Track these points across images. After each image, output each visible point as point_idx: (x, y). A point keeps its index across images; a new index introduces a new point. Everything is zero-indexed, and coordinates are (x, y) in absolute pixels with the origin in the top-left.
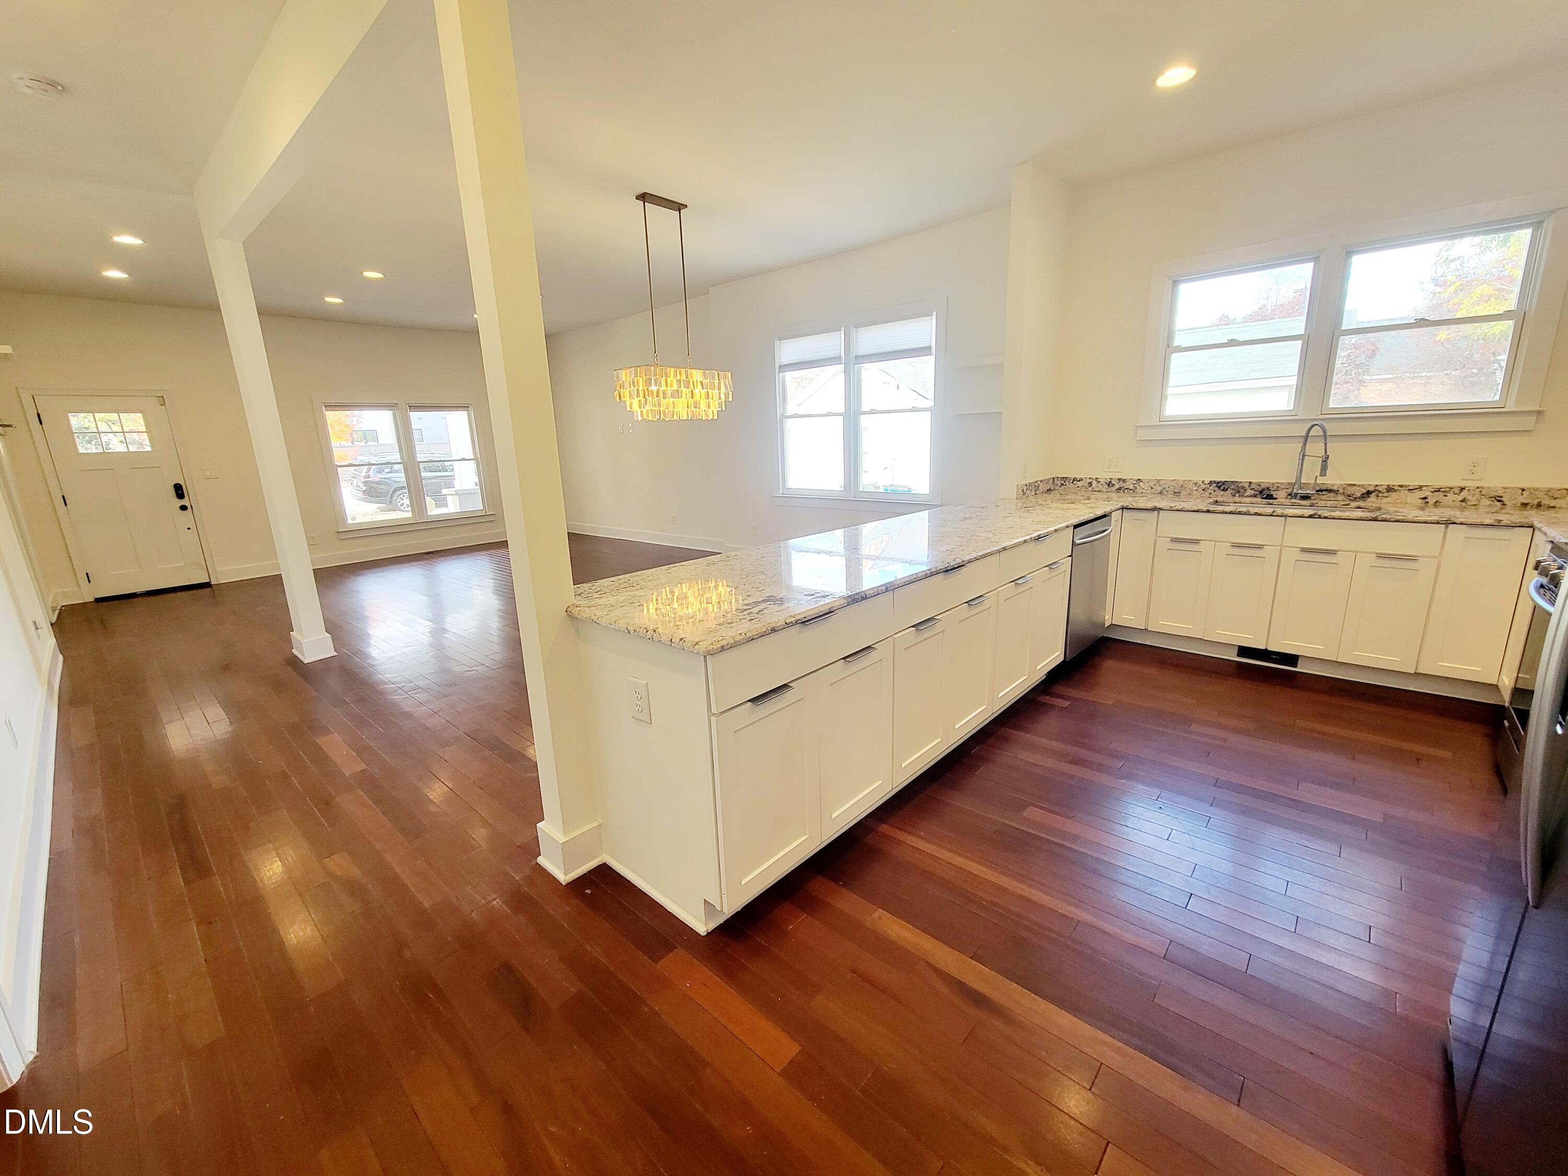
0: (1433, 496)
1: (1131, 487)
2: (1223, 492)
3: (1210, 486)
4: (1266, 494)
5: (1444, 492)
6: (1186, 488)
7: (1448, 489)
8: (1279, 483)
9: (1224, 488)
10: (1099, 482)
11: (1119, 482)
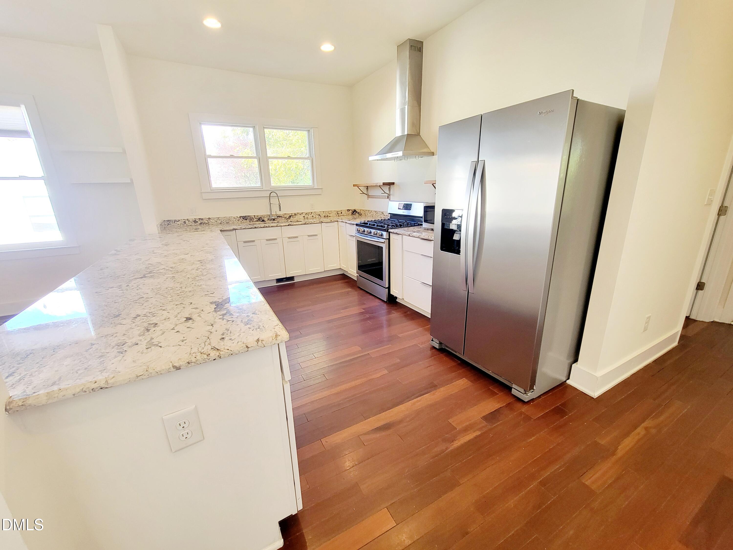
0: (306, 216)
1: (206, 222)
2: (246, 221)
3: (240, 218)
4: (261, 219)
5: (308, 214)
6: (231, 220)
7: (309, 213)
8: (264, 215)
9: (246, 219)
10: (189, 221)
11: (200, 220)
